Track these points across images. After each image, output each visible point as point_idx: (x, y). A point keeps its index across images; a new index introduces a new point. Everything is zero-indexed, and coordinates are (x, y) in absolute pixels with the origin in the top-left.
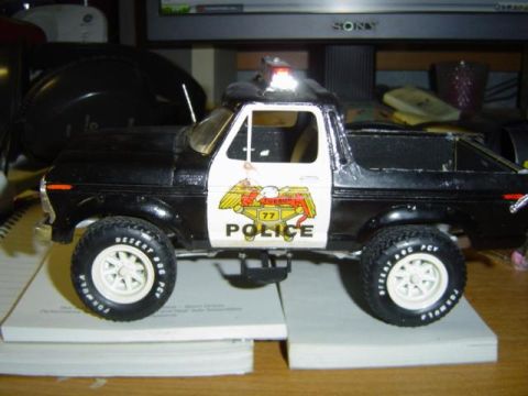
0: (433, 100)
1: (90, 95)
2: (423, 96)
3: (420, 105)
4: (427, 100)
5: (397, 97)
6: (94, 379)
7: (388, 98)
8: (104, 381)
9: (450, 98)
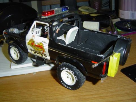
0: (90, 8)
1: (10, 16)
2: (88, 7)
3: (87, 10)
4: (89, 8)
5: (82, 8)
6: (33, 73)
7: (80, 9)
8: (35, 73)
9: (94, 7)
